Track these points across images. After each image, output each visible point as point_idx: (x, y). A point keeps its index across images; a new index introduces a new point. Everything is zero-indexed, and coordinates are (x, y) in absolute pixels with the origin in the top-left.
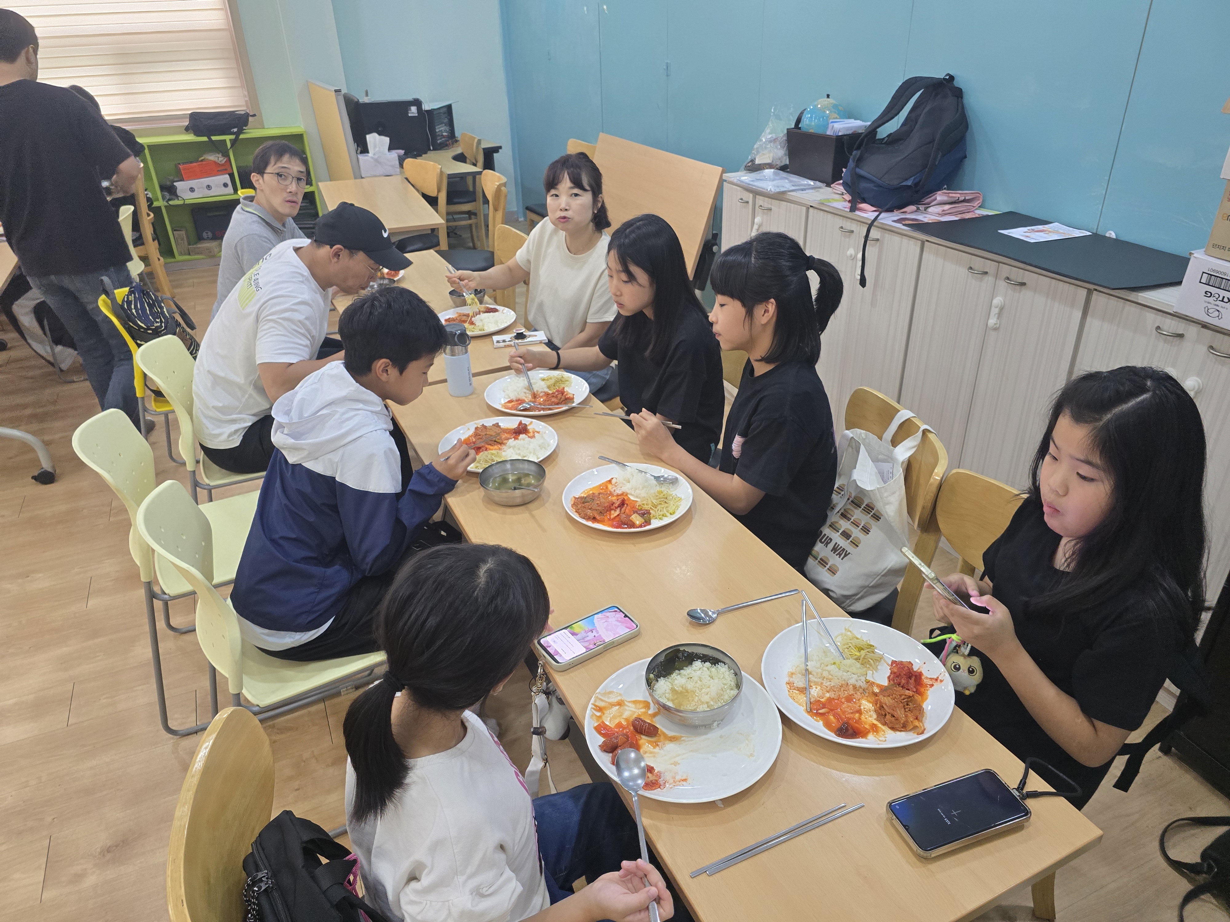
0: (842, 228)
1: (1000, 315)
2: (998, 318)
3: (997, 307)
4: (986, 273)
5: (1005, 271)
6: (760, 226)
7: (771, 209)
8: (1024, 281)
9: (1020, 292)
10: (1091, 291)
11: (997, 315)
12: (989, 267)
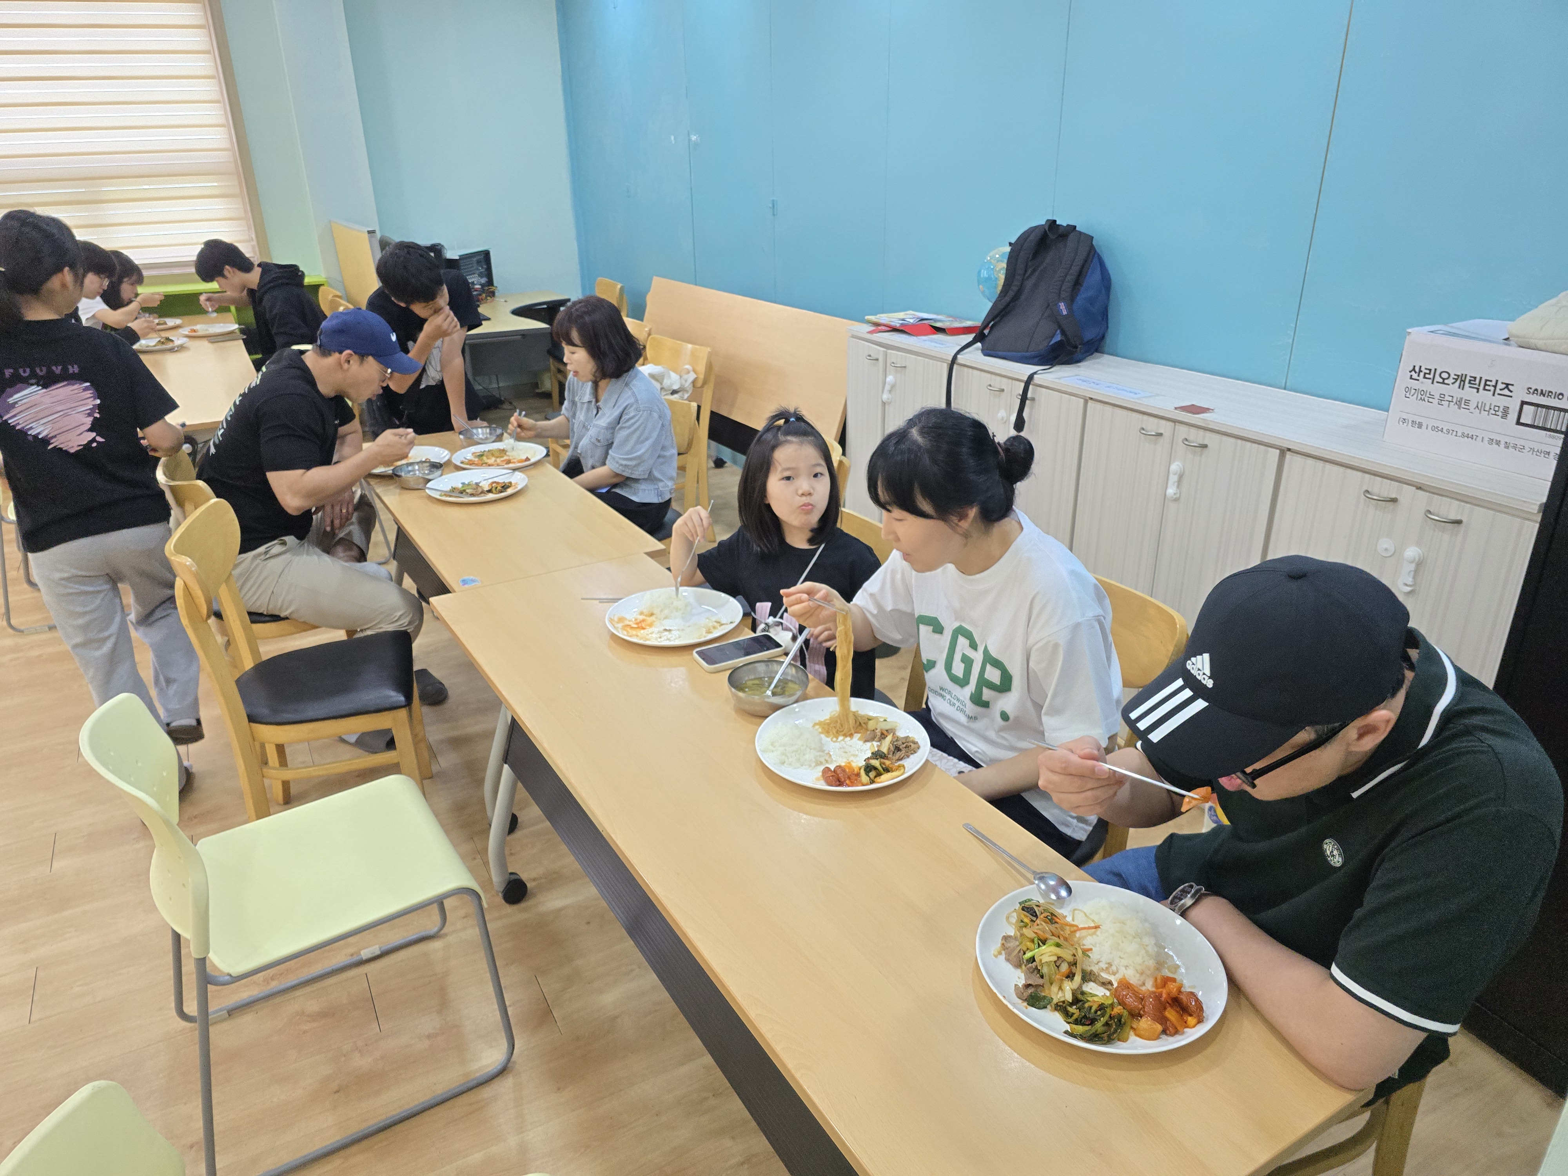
0: (990, 386)
1: (1179, 483)
3: (1175, 474)
4: (1161, 435)
5: (1183, 432)
6: (893, 387)
7: (905, 367)
8: (1205, 443)
9: (1201, 455)
10: (1284, 452)
11: (1176, 484)
12: (1165, 427)
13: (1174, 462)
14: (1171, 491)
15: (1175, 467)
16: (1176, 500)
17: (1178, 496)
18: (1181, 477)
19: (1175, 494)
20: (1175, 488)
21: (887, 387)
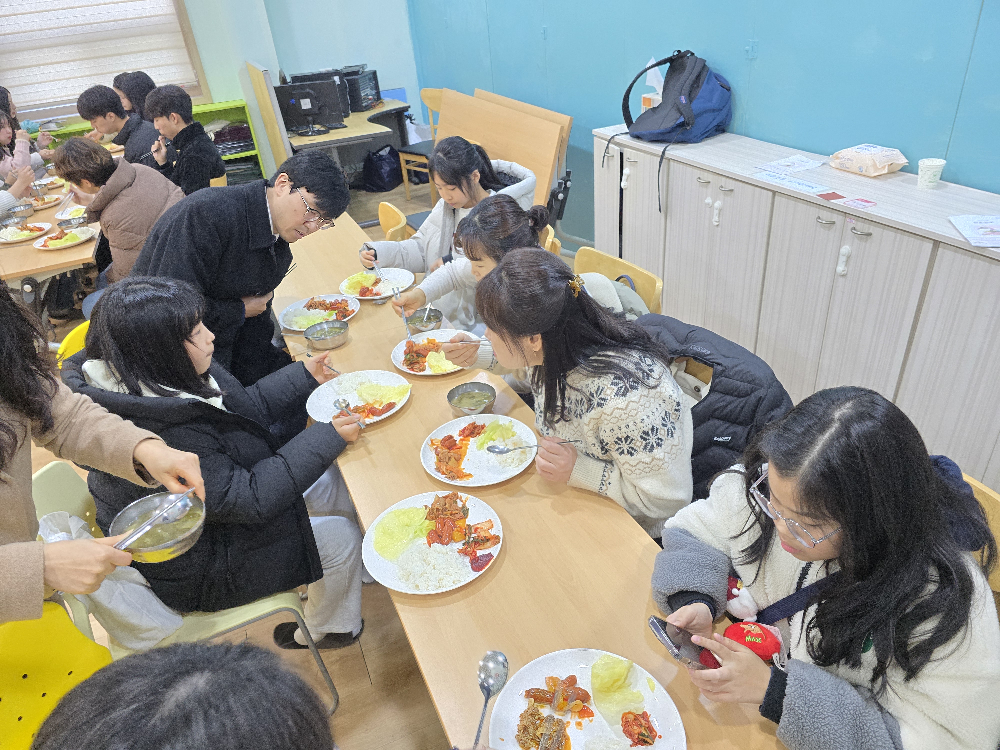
0: (700, 178)
1: (847, 263)
2: (846, 266)
3: (844, 256)
4: (834, 223)
5: (851, 223)
6: (628, 176)
7: (637, 162)
8: (869, 232)
9: (867, 241)
10: (937, 243)
11: (845, 263)
12: (837, 218)
15: (845, 249)
16: (844, 276)
18: (849, 257)
19: (843, 271)
20: (843, 267)
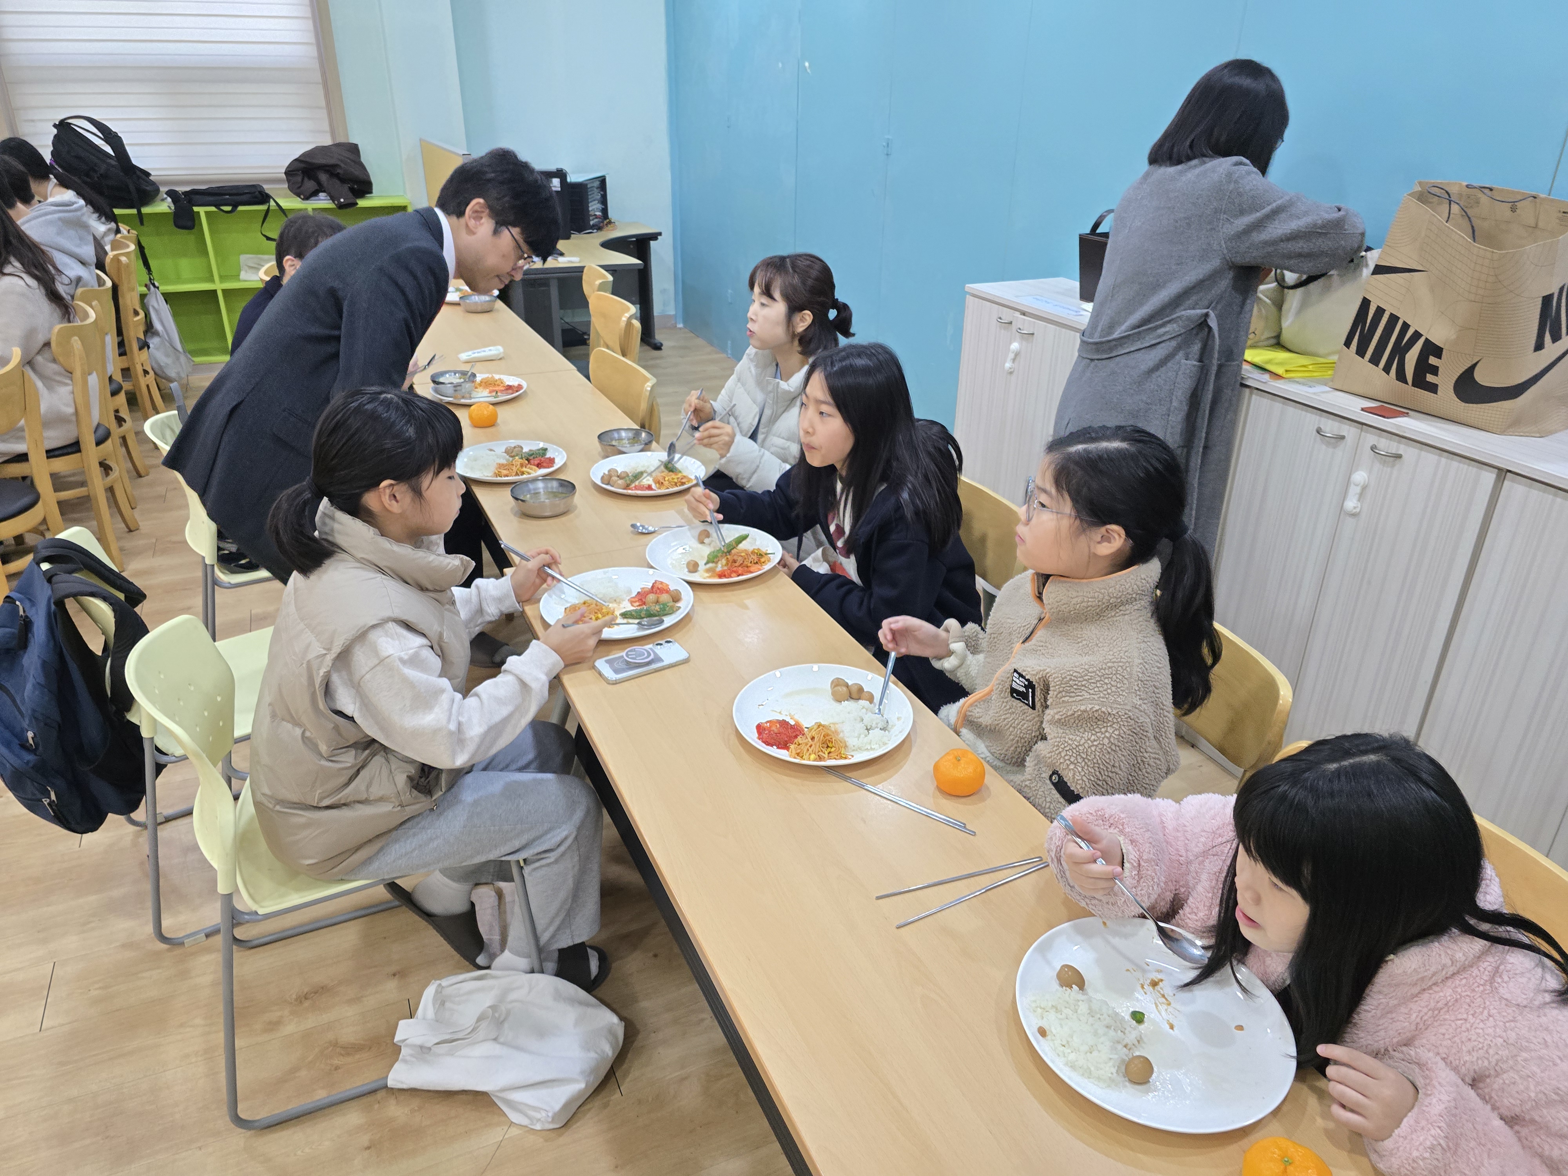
2: (1359, 500)
3: (1357, 485)
4: (1343, 438)
5: (1371, 439)
6: (1017, 354)
7: (1033, 334)
8: (1399, 453)
9: (1393, 466)
10: (1503, 473)
11: (1357, 496)
12: (1347, 430)
13: (1357, 470)
14: (1351, 504)
15: (1360, 476)
16: (1354, 515)
17: (1358, 510)
18: (1364, 488)
19: (1355, 508)
20: (1355, 501)
21: (1011, 356)
